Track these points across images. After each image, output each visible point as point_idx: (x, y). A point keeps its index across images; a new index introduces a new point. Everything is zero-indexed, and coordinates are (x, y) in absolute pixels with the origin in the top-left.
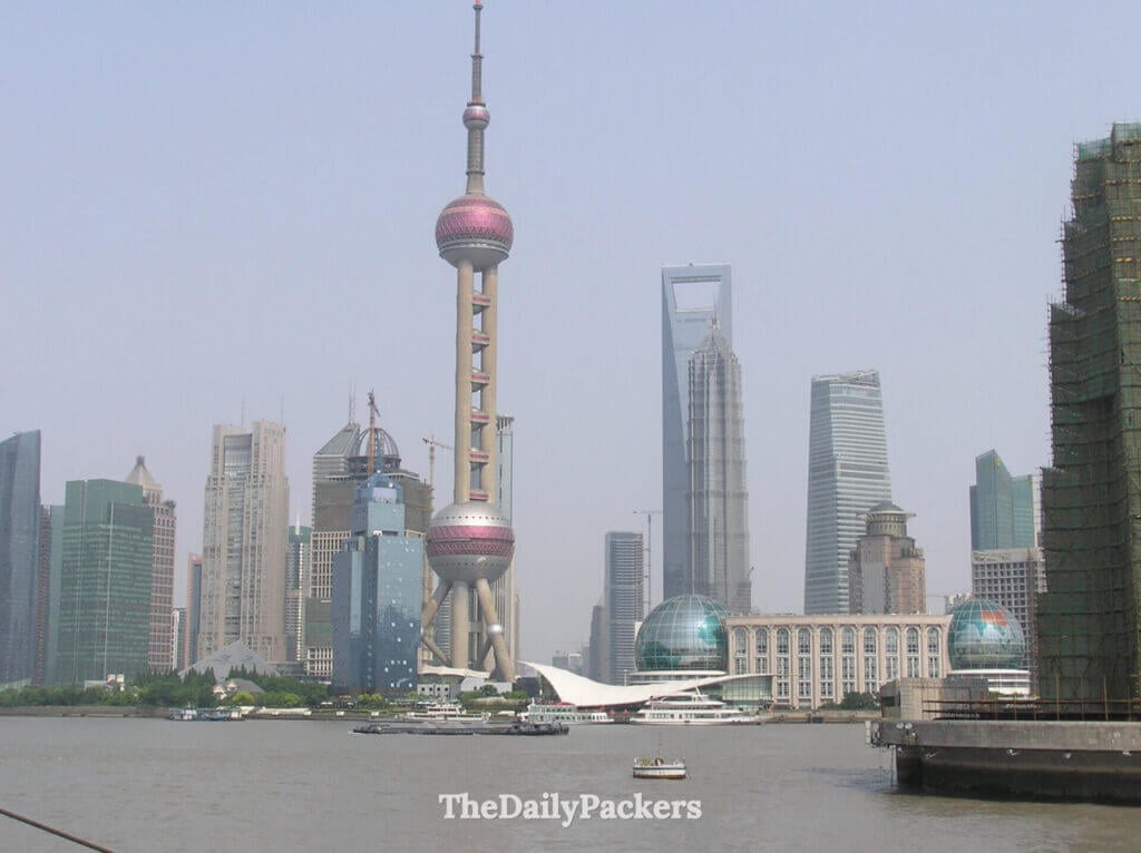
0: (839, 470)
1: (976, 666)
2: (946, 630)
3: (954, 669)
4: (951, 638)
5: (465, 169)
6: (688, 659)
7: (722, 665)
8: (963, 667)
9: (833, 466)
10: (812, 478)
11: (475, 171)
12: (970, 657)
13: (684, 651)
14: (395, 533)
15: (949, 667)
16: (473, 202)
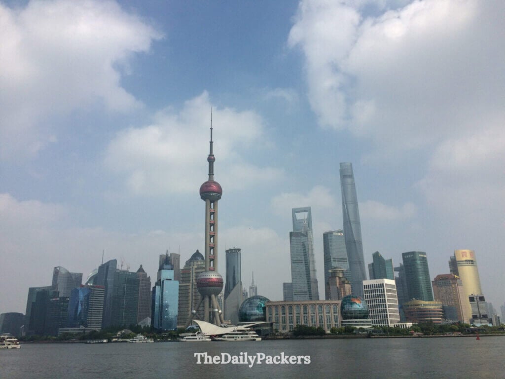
0: (332, 259)
1: (351, 318)
2: (340, 306)
3: (344, 319)
4: (342, 308)
5: (208, 173)
6: (254, 317)
7: (265, 320)
8: (346, 319)
9: (331, 258)
10: (325, 264)
11: (211, 173)
12: (349, 315)
13: (252, 315)
14: (171, 280)
15: (342, 318)
16: (211, 182)
